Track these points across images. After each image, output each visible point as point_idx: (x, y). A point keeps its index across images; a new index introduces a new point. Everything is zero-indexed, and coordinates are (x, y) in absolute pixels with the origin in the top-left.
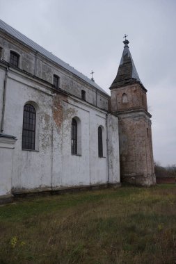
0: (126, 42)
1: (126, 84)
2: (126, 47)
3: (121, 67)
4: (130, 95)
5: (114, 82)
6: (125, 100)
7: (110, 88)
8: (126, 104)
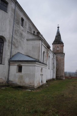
0: (58, 27)
1: (59, 43)
2: (58, 29)
3: (56, 36)
4: (60, 48)
5: (54, 42)
6: (58, 49)
7: (53, 44)
8: (58, 51)
